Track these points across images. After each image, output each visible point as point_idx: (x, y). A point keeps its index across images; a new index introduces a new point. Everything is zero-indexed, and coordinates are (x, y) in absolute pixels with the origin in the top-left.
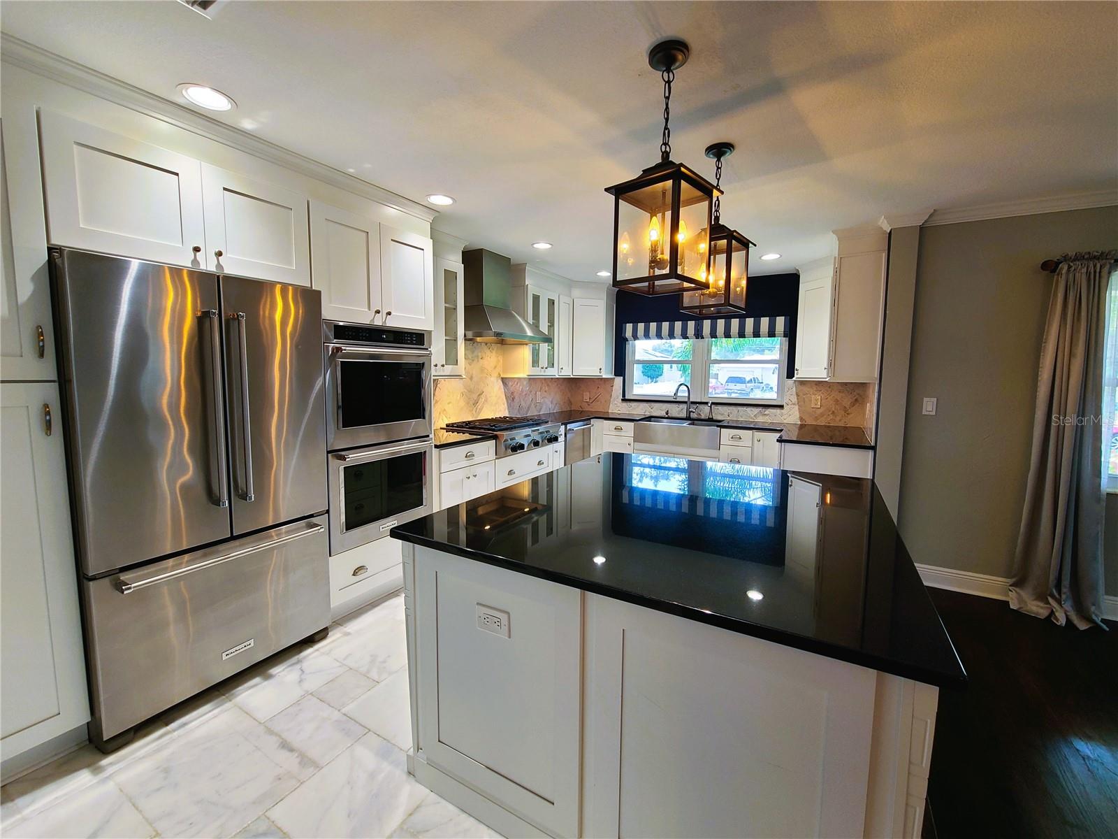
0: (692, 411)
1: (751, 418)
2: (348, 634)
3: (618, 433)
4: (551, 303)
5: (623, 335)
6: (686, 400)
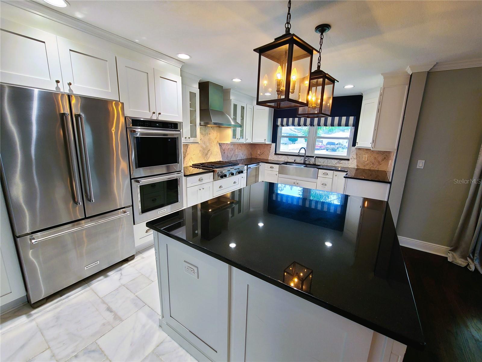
0: (306, 161)
1: (334, 165)
2: (143, 258)
3: (272, 169)
4: (243, 108)
5: (276, 124)
6: (304, 155)
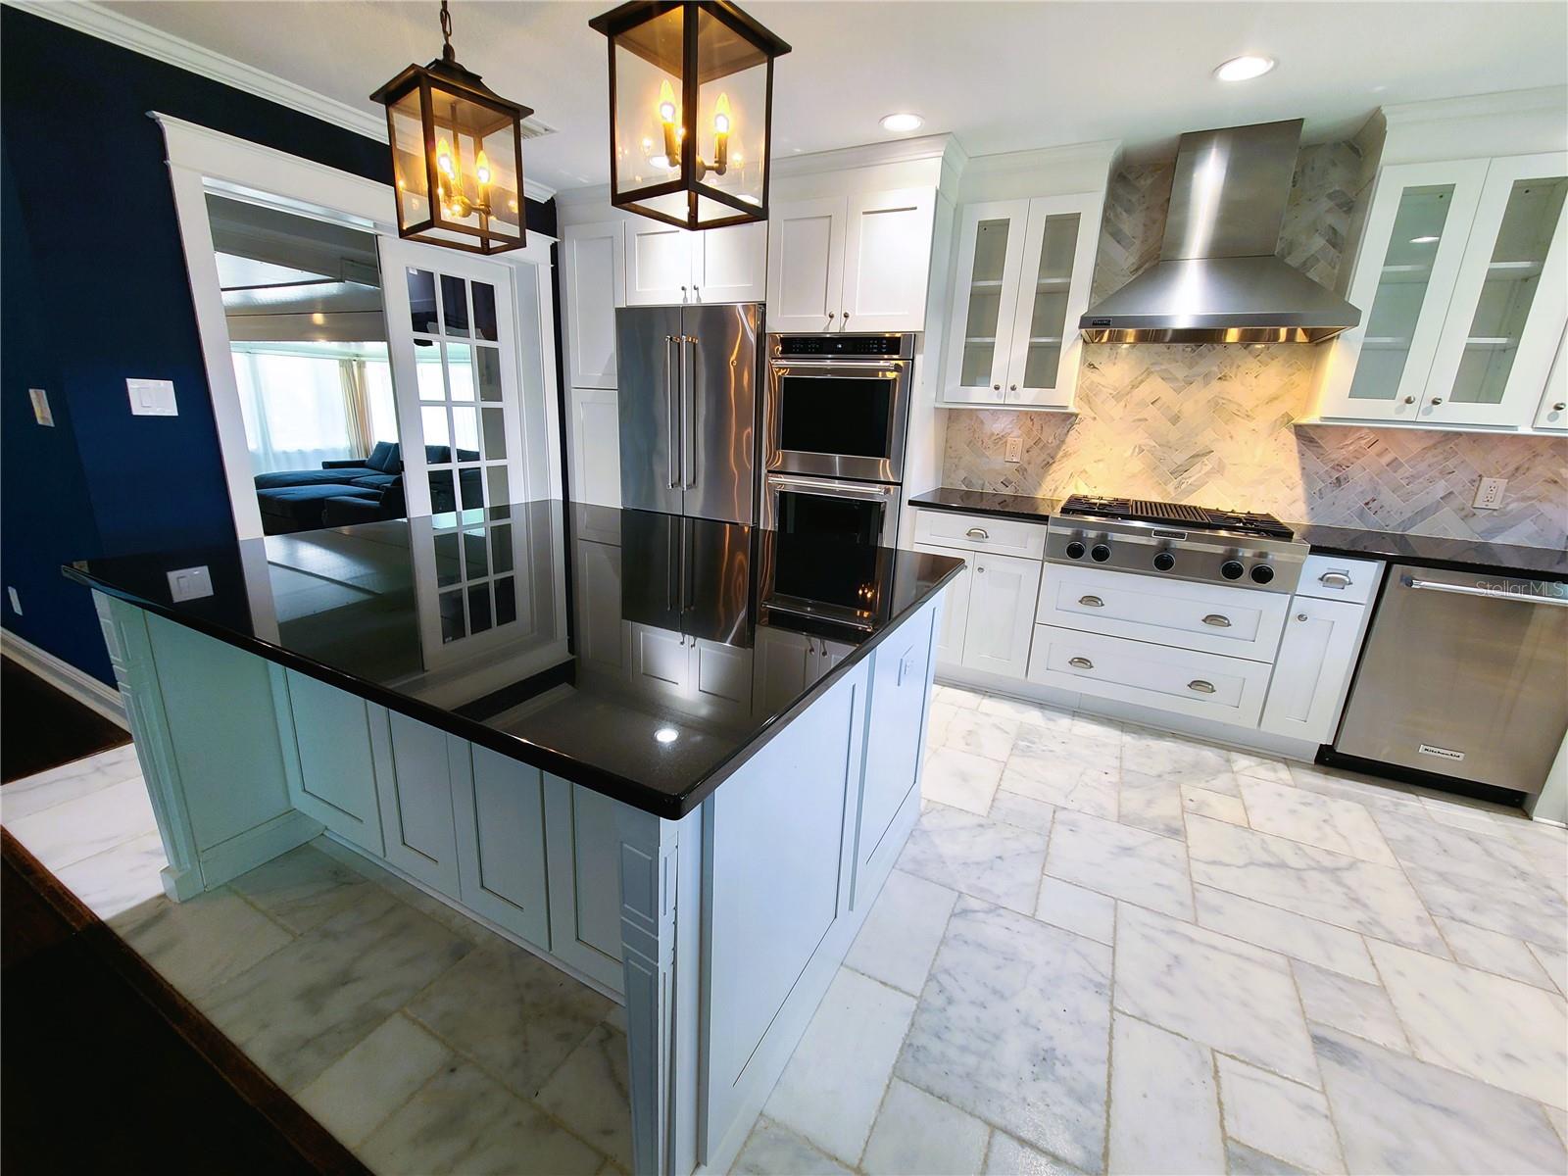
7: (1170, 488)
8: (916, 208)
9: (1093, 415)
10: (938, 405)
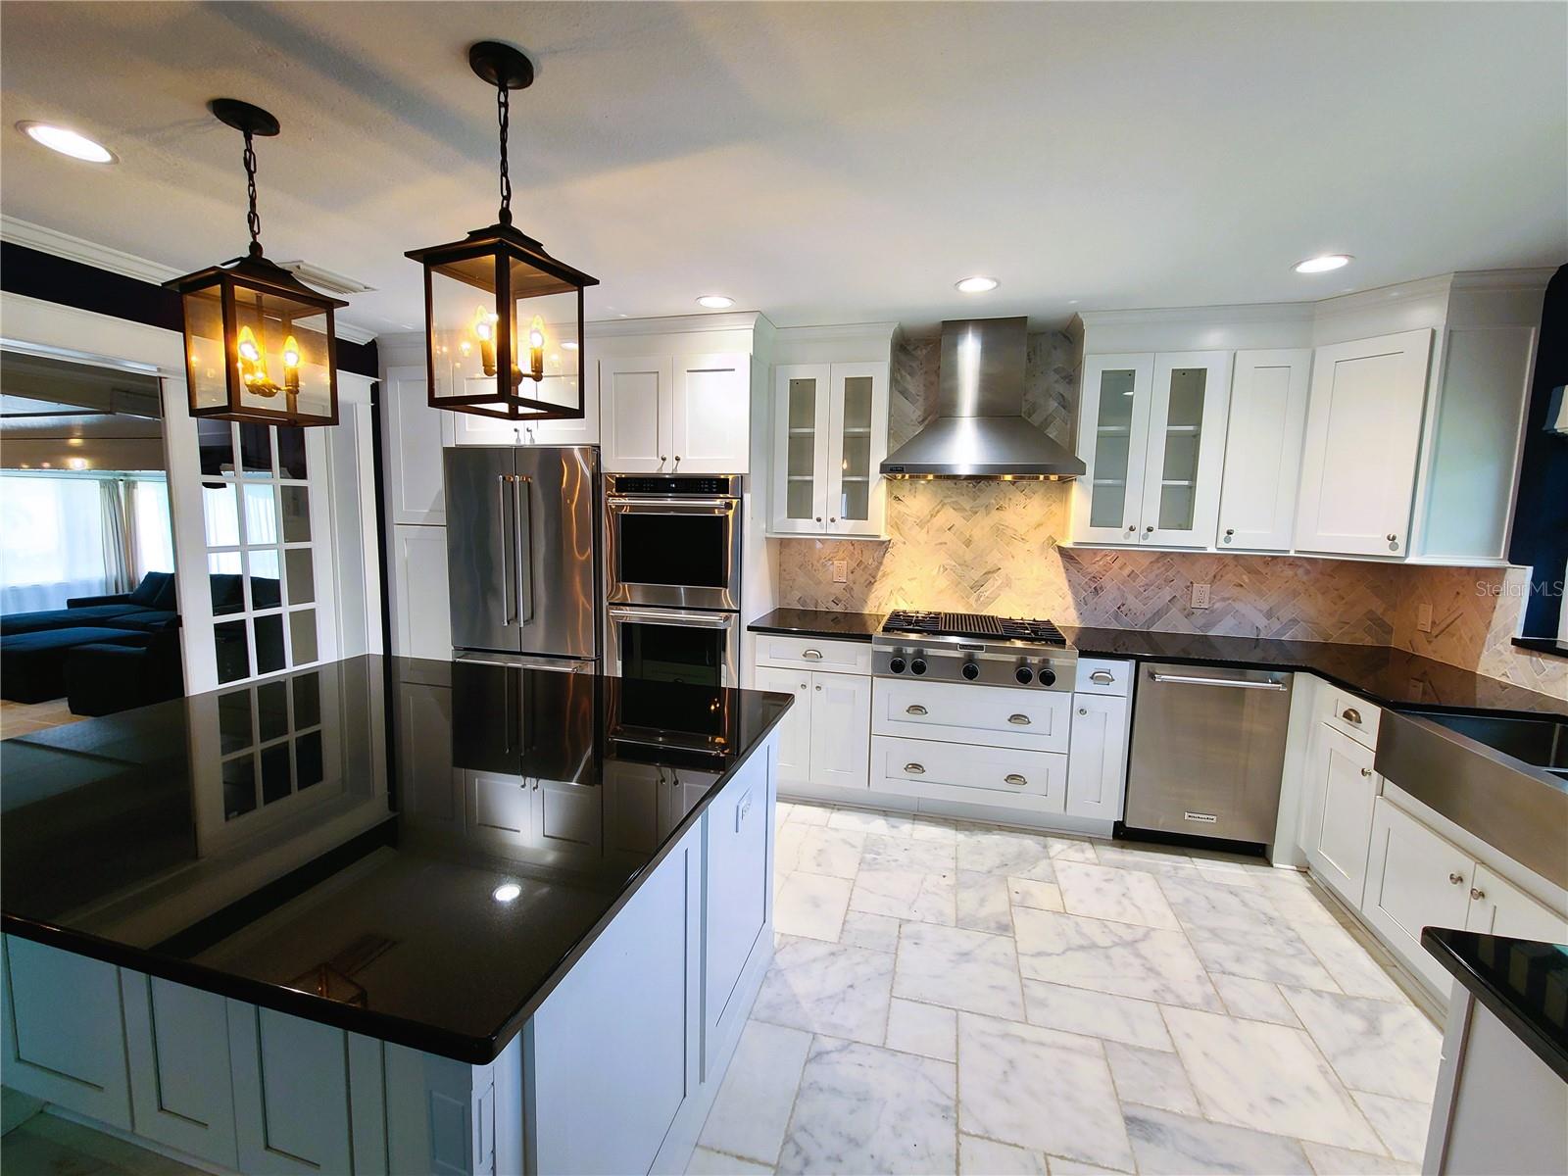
4: (1191, 376)
7: (972, 600)
8: (733, 370)
9: (903, 540)
10: (768, 535)
